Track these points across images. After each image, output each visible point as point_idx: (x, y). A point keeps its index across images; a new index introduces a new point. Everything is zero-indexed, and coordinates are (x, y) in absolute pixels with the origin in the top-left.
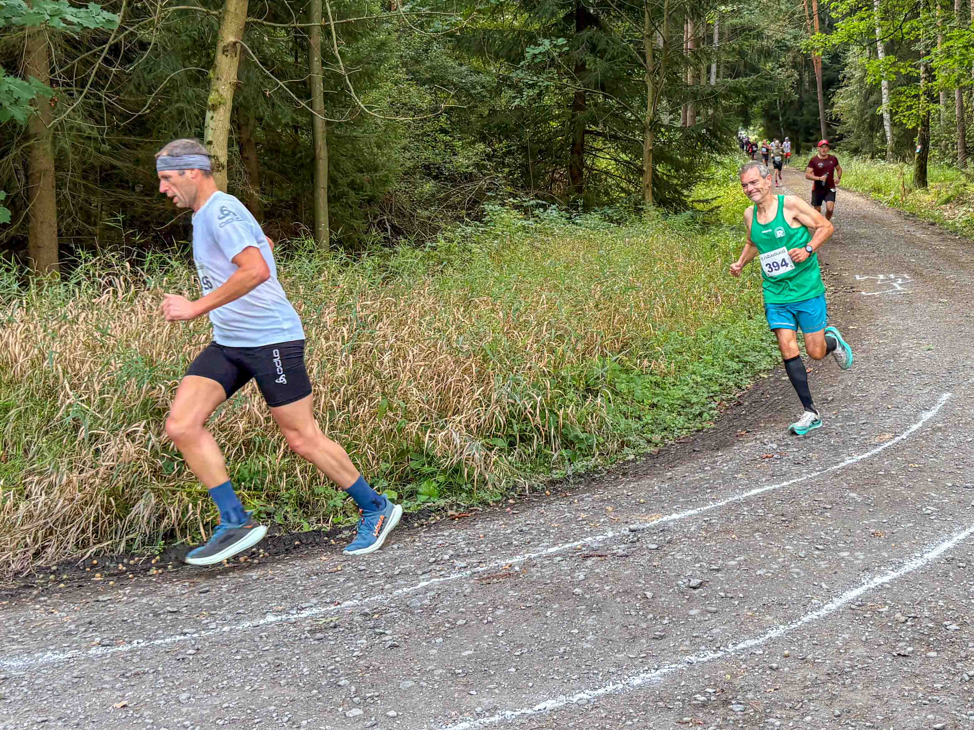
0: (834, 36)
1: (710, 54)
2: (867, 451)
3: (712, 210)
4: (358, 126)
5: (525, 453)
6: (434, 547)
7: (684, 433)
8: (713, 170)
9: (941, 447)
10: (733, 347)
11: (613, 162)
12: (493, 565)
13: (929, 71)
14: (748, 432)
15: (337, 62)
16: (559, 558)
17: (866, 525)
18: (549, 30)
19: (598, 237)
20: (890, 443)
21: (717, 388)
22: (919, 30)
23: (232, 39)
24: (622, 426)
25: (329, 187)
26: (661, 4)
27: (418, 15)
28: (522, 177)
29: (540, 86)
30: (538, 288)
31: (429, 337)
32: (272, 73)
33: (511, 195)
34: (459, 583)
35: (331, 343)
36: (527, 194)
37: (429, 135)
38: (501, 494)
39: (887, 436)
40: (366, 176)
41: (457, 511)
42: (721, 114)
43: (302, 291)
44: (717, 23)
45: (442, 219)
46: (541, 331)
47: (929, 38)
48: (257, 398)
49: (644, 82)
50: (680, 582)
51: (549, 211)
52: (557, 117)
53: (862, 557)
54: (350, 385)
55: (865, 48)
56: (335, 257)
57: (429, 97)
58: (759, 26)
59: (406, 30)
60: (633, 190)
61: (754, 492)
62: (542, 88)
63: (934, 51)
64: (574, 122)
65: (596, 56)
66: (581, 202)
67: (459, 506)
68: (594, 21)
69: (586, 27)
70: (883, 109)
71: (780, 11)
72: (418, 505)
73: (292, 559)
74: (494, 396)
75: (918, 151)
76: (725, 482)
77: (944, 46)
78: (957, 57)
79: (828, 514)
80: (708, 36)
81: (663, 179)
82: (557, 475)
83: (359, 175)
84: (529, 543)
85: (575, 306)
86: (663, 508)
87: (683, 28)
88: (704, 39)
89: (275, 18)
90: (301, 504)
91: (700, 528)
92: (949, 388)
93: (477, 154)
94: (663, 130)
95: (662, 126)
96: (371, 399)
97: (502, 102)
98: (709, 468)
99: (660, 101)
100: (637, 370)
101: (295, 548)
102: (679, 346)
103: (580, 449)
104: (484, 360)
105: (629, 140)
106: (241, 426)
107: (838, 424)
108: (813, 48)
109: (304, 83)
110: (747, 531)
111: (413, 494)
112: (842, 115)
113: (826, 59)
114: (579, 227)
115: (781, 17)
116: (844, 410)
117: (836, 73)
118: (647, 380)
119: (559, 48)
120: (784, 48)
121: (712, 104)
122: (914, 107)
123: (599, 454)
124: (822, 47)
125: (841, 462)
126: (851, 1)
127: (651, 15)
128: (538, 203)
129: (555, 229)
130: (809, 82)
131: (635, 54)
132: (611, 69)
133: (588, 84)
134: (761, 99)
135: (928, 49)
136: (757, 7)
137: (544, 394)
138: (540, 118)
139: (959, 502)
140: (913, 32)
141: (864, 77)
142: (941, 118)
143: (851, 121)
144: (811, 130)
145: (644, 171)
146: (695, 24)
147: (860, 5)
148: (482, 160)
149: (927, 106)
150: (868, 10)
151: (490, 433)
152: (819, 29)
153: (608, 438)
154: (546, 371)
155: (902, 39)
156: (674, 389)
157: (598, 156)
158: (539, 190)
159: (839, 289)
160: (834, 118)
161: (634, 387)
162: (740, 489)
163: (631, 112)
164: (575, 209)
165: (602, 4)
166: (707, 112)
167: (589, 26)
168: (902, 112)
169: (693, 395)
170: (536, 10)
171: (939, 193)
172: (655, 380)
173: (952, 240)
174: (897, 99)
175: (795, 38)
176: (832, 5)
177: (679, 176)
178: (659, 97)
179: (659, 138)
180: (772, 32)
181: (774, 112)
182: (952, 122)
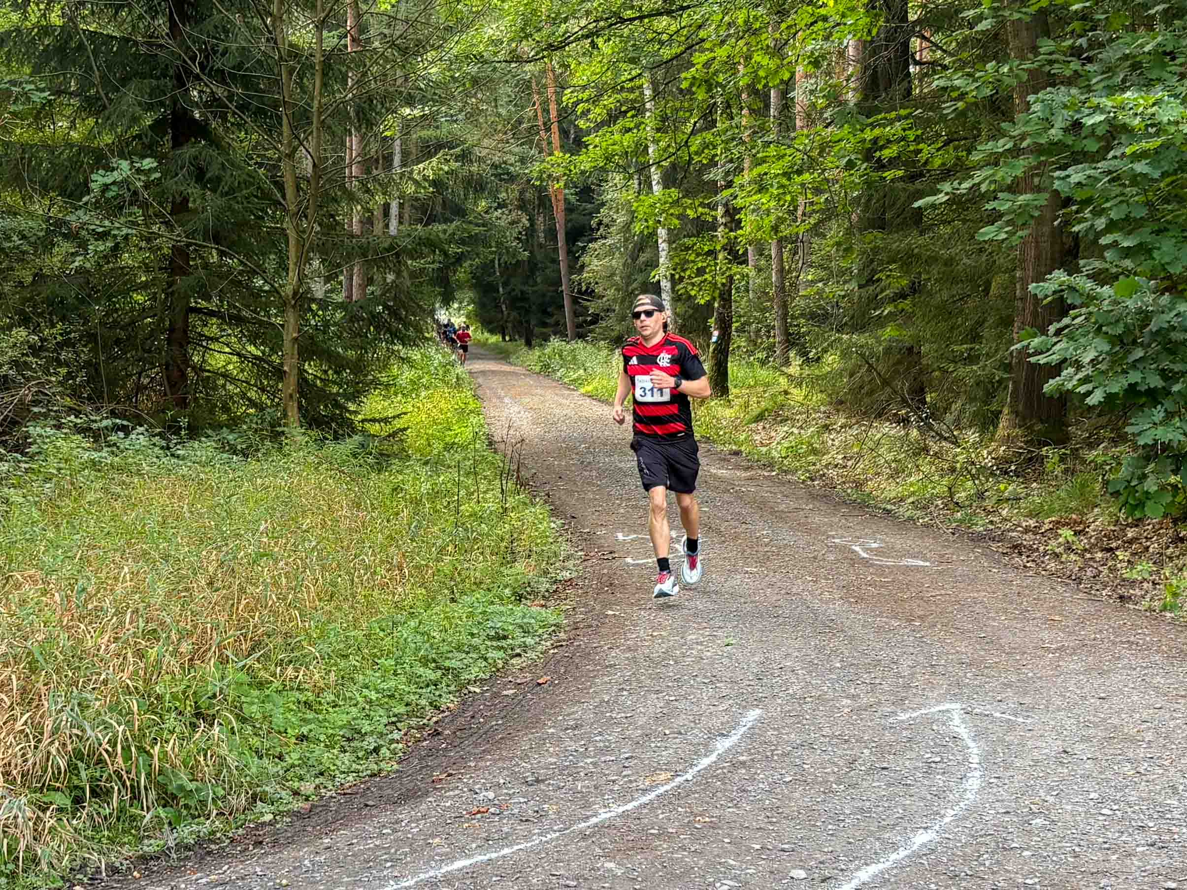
0: (583, 158)
1: (387, 185)
2: (633, 800)
3: (393, 435)
5: (99, 814)
7: (350, 778)
8: (395, 370)
9: (745, 791)
10: (428, 645)
11: (235, 358)
13: (732, 212)
14: (450, 775)
18: (128, 146)
19: (211, 476)
20: (667, 788)
21: (402, 709)
22: (715, 147)
24: (254, 770)
26: (309, 105)
28: (88, 382)
29: (115, 236)
30: (117, 556)
33: (70, 410)
36: (97, 409)
38: (62, 878)
39: (662, 777)
42: (406, 282)
44: (398, 135)
46: (121, 623)
47: (731, 161)
49: (283, 230)
51: (134, 436)
52: (145, 286)
55: (631, 177)
58: (465, 142)
60: (269, 402)
61: (459, 864)
62: (119, 239)
63: (738, 181)
64: (172, 293)
65: (204, 187)
66: (184, 422)
68: (201, 130)
69: (187, 142)
70: (661, 273)
71: (499, 115)
74: (48, 727)
75: (714, 339)
76: (413, 851)
77: (755, 173)
78: (774, 190)
80: (384, 157)
81: (315, 385)
82: (150, 847)
85: (178, 584)
87: (343, 144)
88: (378, 160)
92: (759, 702)
93: (15, 345)
94: (314, 307)
95: (314, 300)
97: (53, 261)
98: (389, 831)
99: (308, 260)
100: (276, 684)
102: (342, 646)
103: (186, 806)
104: (31, 670)
105: (261, 323)
107: (589, 761)
112: (597, 283)
113: (572, 194)
114: (181, 462)
115: (499, 127)
116: (598, 738)
117: (588, 217)
118: (293, 699)
119: (145, 174)
120: (506, 177)
121: (391, 265)
122: (707, 271)
123: (217, 814)
124: (565, 174)
125: (592, 816)
126: (609, 101)
127: (291, 122)
128: (115, 425)
129: (144, 465)
130: (544, 231)
131: (268, 185)
132: (230, 208)
133: (194, 232)
134: (471, 259)
135: (730, 178)
136: (461, 111)
137: (129, 721)
138: (115, 288)
139: (772, 872)
140: (706, 151)
141: (631, 223)
142: (751, 286)
143: (611, 292)
144: (549, 310)
145: (285, 372)
146: (363, 138)
147: (624, 108)
148: (23, 355)
149: (728, 268)
150: (636, 116)
151: (44, 785)
152: (561, 147)
153: (231, 788)
154: (131, 685)
155: (689, 162)
156: (335, 712)
157: (211, 349)
158: (118, 403)
159: (592, 554)
160: (584, 289)
161: (272, 710)
162: (436, 861)
163: (263, 279)
164: (174, 433)
165: (214, 103)
166: (385, 279)
167: (193, 140)
168: (690, 277)
169: (364, 721)
170: (107, 112)
171: (747, 405)
172: (304, 699)
173: (765, 477)
174: (682, 257)
175: (523, 161)
176: (580, 108)
177: (341, 380)
178: (308, 253)
179: (308, 320)
180: (487, 151)
181: (490, 279)
182: (767, 294)
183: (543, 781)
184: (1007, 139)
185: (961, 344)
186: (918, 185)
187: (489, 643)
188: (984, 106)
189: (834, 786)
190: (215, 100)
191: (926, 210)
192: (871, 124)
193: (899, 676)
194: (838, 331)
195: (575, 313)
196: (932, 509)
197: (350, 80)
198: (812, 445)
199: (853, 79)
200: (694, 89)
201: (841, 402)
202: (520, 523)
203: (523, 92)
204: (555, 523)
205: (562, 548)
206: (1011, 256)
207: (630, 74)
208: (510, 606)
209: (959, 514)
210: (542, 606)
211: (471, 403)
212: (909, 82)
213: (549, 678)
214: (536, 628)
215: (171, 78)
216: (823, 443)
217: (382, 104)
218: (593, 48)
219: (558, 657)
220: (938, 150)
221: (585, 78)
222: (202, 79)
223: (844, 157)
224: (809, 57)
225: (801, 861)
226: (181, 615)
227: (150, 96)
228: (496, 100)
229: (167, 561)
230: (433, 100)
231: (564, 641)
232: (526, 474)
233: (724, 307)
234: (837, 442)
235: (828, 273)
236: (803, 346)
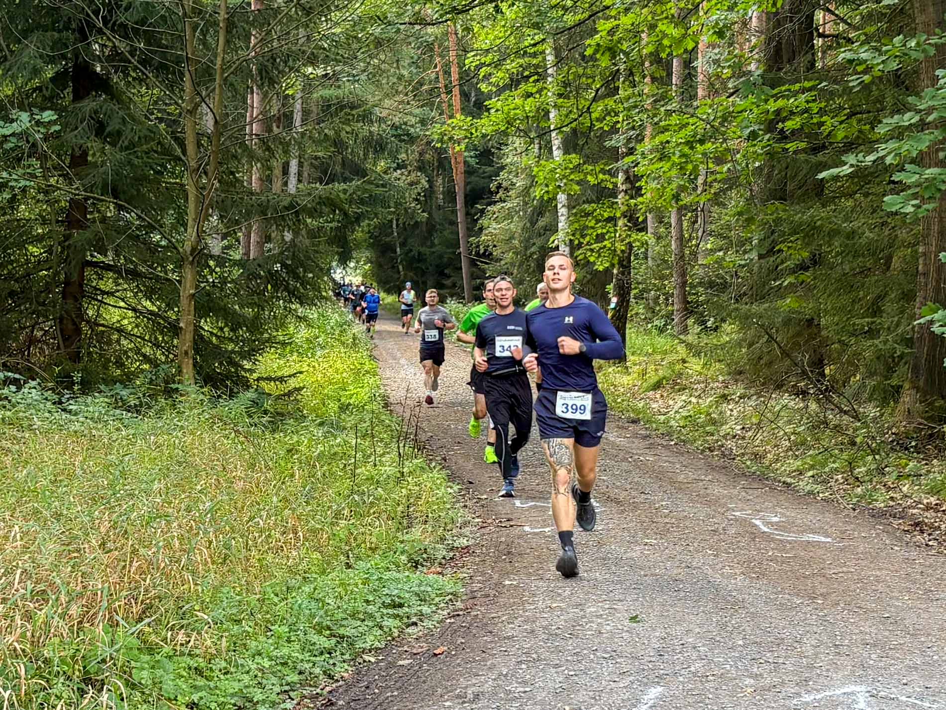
0: (485, 121)
1: (288, 144)
3: (289, 394)
8: (292, 330)
10: (322, 612)
11: (130, 313)
13: (632, 180)
18: (28, 97)
19: (105, 434)
21: (294, 678)
22: (617, 115)
26: (212, 62)
29: (12, 188)
30: (8, 515)
42: (305, 241)
44: (300, 94)
46: (11, 584)
47: (633, 128)
49: (182, 185)
51: (26, 390)
52: (40, 239)
55: (532, 142)
58: (366, 102)
60: (163, 358)
62: (17, 191)
63: (640, 148)
64: (69, 247)
65: (104, 141)
66: (77, 377)
68: (102, 84)
69: (88, 94)
70: (560, 238)
71: (400, 78)
75: (612, 306)
77: (657, 140)
78: (675, 159)
80: (285, 115)
81: (211, 343)
85: (68, 545)
87: (245, 102)
88: (279, 118)
92: (660, 680)
94: (211, 263)
95: (212, 257)
99: (207, 216)
100: (167, 649)
102: (234, 611)
105: (157, 279)
108: (451, 139)
112: (495, 246)
113: (471, 157)
114: (74, 418)
115: (401, 88)
117: (487, 180)
118: (183, 665)
119: (45, 126)
120: (406, 138)
121: (291, 223)
122: (607, 237)
124: (466, 137)
126: (512, 66)
127: (194, 78)
128: (7, 378)
129: (35, 419)
130: (443, 193)
131: (169, 140)
132: (129, 163)
133: (92, 186)
134: (369, 219)
135: (631, 145)
136: (364, 71)
137: (15, 685)
138: (12, 240)
140: (608, 118)
141: (530, 187)
142: (650, 254)
143: (509, 255)
144: (446, 271)
145: (181, 328)
146: (265, 95)
147: (526, 73)
149: (627, 235)
150: (538, 81)
152: (462, 109)
154: (18, 648)
155: (591, 128)
156: (227, 679)
157: (106, 304)
158: (10, 356)
159: (489, 521)
160: (482, 252)
161: (161, 676)
163: (161, 233)
164: (67, 389)
165: (115, 56)
166: (283, 237)
167: (94, 93)
168: (588, 243)
169: (256, 690)
170: (8, 64)
171: (644, 373)
172: (196, 665)
173: (663, 446)
174: (582, 223)
175: (423, 122)
176: (483, 72)
177: (237, 337)
178: (207, 210)
179: (205, 276)
180: (387, 111)
181: (388, 239)
182: (666, 262)
184: (913, 113)
185: (864, 318)
186: (820, 157)
187: (385, 611)
188: (889, 80)
190: (118, 54)
191: (827, 182)
192: (776, 94)
193: (801, 655)
194: (737, 301)
195: (472, 275)
196: (833, 484)
197: (253, 38)
198: (710, 414)
199: (756, 50)
200: (598, 56)
201: (740, 373)
202: (418, 488)
203: (425, 54)
204: (451, 488)
205: (459, 515)
206: (914, 231)
207: (532, 39)
208: (407, 573)
209: (859, 489)
210: (439, 573)
211: (367, 363)
212: (813, 54)
213: (446, 648)
214: (433, 596)
215: (74, 30)
216: (721, 413)
217: (286, 62)
218: (497, 12)
219: (455, 627)
220: (841, 123)
221: (488, 41)
222: (105, 34)
223: (747, 127)
224: (713, 28)
226: (70, 576)
227: (52, 49)
228: (398, 61)
229: (58, 520)
230: (336, 60)
231: (461, 610)
232: (423, 437)
233: (623, 273)
234: (735, 413)
235: (728, 243)
236: (702, 315)
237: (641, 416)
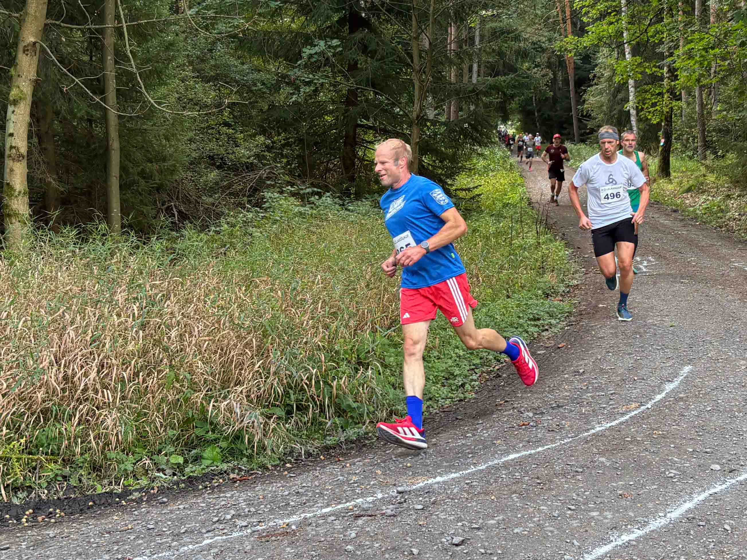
0: (585, 39)
1: (471, 55)
2: (615, 419)
3: (473, 198)
4: (147, 120)
5: (301, 421)
6: (216, 507)
7: (447, 402)
8: (475, 161)
9: (683, 416)
12: (271, 524)
13: (672, 71)
14: (506, 401)
15: (129, 61)
16: (333, 518)
17: (614, 487)
18: (324, 32)
19: (369, 222)
20: (636, 412)
21: (477, 361)
22: (662, 33)
23: (32, 40)
24: (391, 396)
25: (121, 176)
26: (428, 9)
27: (203, 18)
28: (298, 167)
29: (315, 84)
30: (314, 270)
31: (213, 314)
32: (68, 70)
33: (289, 183)
34: (240, 540)
35: (123, 319)
36: (304, 182)
37: (213, 128)
38: (279, 459)
39: (633, 405)
40: (155, 166)
41: (238, 474)
42: (482, 110)
43: (96, 271)
44: (478, 26)
45: (225, 205)
46: (316, 309)
47: (672, 41)
48: (54, 370)
49: (412, 80)
50: (444, 540)
51: (324, 198)
52: (331, 112)
53: (610, 516)
54: (140, 358)
55: (613, 50)
56: (127, 240)
57: (213, 94)
58: (516, 29)
59: (193, 32)
61: (512, 456)
62: (318, 85)
63: (676, 53)
64: (348, 116)
65: (367, 56)
66: (353, 190)
67: (240, 470)
68: (365, 23)
69: (358, 29)
70: (630, 106)
71: (536, 15)
72: (203, 469)
73: (86, 519)
74: (273, 369)
75: (662, 144)
76: (485, 448)
77: (686, 48)
78: (697, 58)
79: (579, 477)
80: (470, 38)
82: (330, 441)
83: (149, 164)
84: (305, 503)
85: (348, 285)
86: (428, 471)
87: (447, 31)
88: (466, 41)
89: (71, 20)
90: (94, 468)
91: (462, 490)
92: (690, 362)
93: (257, 145)
94: (428, 124)
95: (428, 120)
96: (159, 372)
97: (280, 98)
98: (470, 435)
99: (426, 97)
101: (89, 508)
102: (443, 323)
103: (352, 417)
104: (263, 336)
105: (398, 133)
106: (39, 396)
107: (589, 395)
108: (566, 50)
109: (98, 80)
110: (505, 493)
111: (197, 459)
112: (592, 111)
113: (578, 60)
114: (351, 213)
115: (537, 21)
116: (594, 381)
117: (587, 73)
119: (333, 48)
120: (539, 49)
121: (473, 100)
122: (658, 104)
123: (370, 422)
124: (575, 48)
125: (591, 429)
126: (601, 7)
127: (417, 19)
128: (313, 191)
129: (330, 215)
130: (562, 81)
131: (404, 54)
132: (382, 68)
133: (360, 81)
134: (519, 96)
135: (671, 51)
136: (515, 12)
137: (319, 366)
138: (315, 113)
139: (700, 466)
140: (657, 35)
141: (613, 76)
142: (683, 114)
143: (601, 116)
144: (564, 126)
146: (458, 27)
147: (609, 11)
148: (262, 151)
149: (670, 103)
150: (616, 15)
151: (269, 403)
152: (572, 32)
153: (378, 407)
154: (321, 345)
155: (647, 42)
156: (439, 362)
157: (368, 148)
158: (315, 179)
159: (590, 270)
160: (585, 114)
162: (498, 454)
163: (400, 108)
164: (347, 197)
165: (373, 8)
166: (469, 108)
167: (361, 29)
168: (647, 108)
169: (455, 368)
170: (312, 13)
171: (681, 183)
173: (692, 225)
174: (643, 96)
175: (550, 40)
176: (584, 10)
177: (443, 166)
178: (425, 93)
179: (424, 132)
180: (529, 34)
181: (530, 108)
182: (693, 118)
183: (562, 406)
187: (529, 323)
189: (737, 413)
194: (735, 140)
195: (579, 128)
198: (720, 207)
201: (738, 182)
202: (547, 251)
203: (550, 1)
204: (568, 251)
205: (572, 266)
208: (542, 301)
210: (561, 301)
211: (519, 179)
213: (565, 344)
214: (557, 314)
216: (727, 205)
217: (470, 8)
219: (570, 331)
223: (739, 39)
225: (717, 459)
226: (349, 304)
227: (337, 4)
228: (535, 6)
229: (342, 272)
230: (498, 6)
231: (574, 321)
232: (551, 222)
233: (667, 125)
234: (735, 205)
235: (729, 106)
236: (715, 148)
237: (679, 208)
